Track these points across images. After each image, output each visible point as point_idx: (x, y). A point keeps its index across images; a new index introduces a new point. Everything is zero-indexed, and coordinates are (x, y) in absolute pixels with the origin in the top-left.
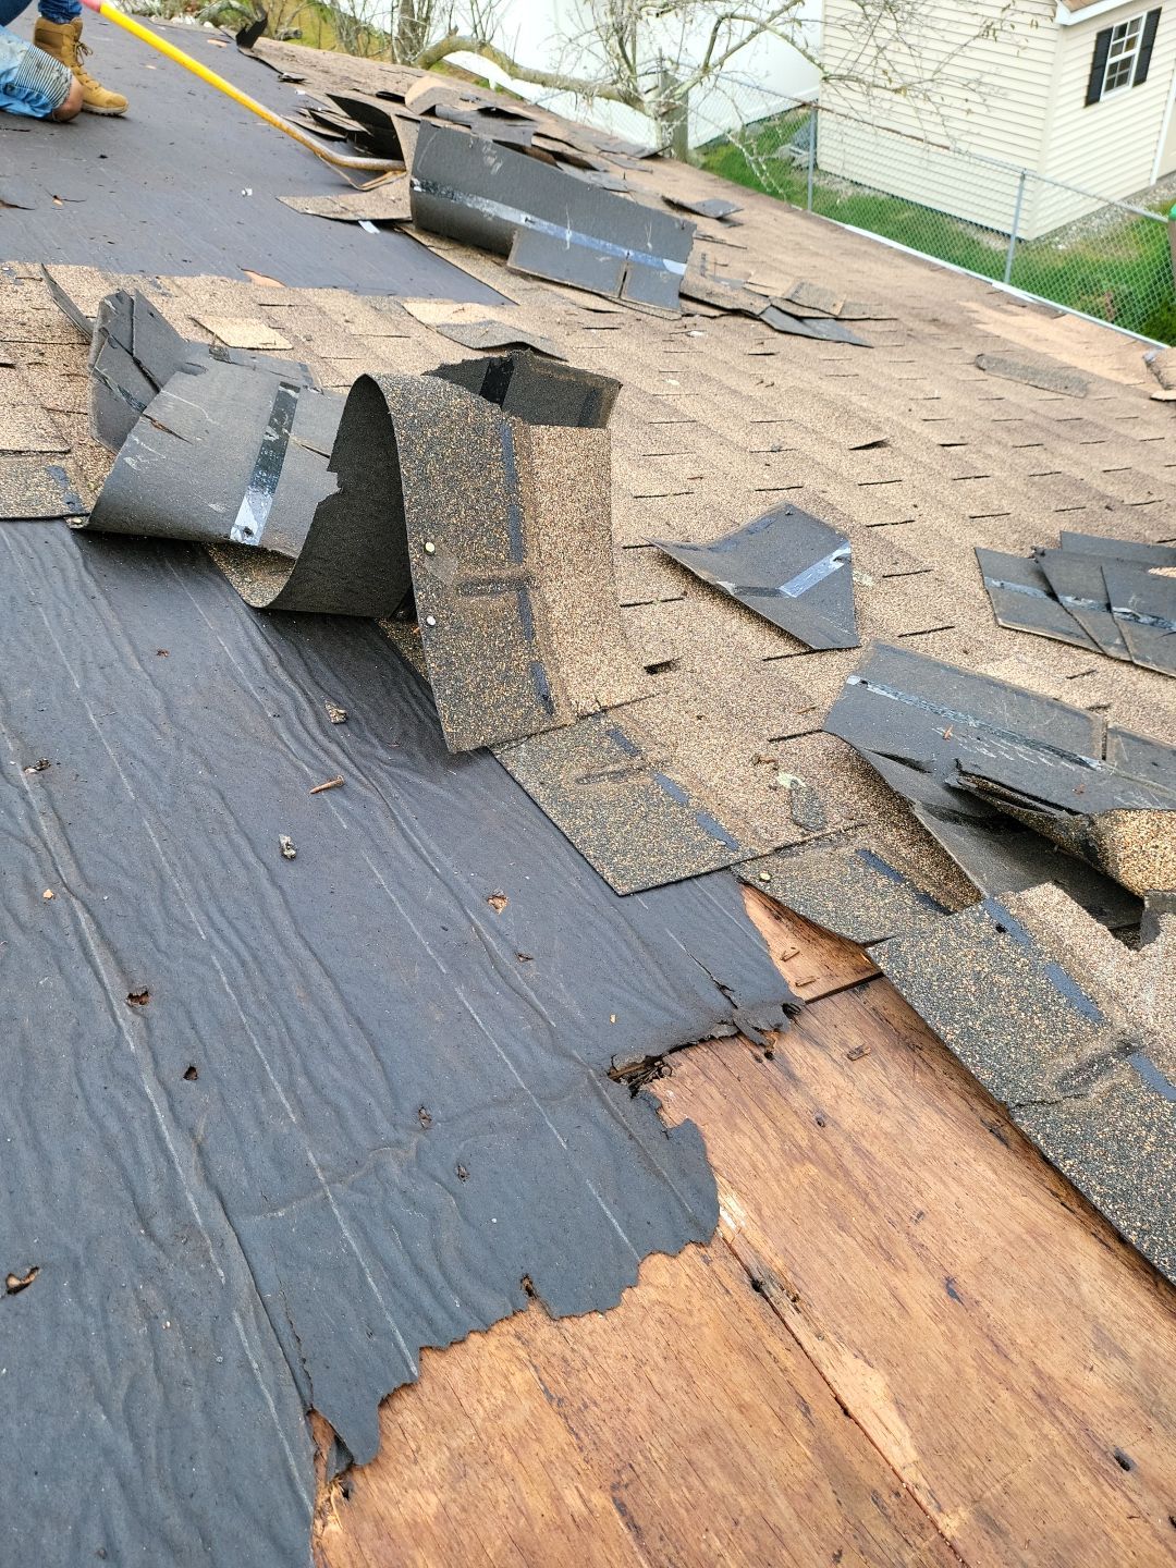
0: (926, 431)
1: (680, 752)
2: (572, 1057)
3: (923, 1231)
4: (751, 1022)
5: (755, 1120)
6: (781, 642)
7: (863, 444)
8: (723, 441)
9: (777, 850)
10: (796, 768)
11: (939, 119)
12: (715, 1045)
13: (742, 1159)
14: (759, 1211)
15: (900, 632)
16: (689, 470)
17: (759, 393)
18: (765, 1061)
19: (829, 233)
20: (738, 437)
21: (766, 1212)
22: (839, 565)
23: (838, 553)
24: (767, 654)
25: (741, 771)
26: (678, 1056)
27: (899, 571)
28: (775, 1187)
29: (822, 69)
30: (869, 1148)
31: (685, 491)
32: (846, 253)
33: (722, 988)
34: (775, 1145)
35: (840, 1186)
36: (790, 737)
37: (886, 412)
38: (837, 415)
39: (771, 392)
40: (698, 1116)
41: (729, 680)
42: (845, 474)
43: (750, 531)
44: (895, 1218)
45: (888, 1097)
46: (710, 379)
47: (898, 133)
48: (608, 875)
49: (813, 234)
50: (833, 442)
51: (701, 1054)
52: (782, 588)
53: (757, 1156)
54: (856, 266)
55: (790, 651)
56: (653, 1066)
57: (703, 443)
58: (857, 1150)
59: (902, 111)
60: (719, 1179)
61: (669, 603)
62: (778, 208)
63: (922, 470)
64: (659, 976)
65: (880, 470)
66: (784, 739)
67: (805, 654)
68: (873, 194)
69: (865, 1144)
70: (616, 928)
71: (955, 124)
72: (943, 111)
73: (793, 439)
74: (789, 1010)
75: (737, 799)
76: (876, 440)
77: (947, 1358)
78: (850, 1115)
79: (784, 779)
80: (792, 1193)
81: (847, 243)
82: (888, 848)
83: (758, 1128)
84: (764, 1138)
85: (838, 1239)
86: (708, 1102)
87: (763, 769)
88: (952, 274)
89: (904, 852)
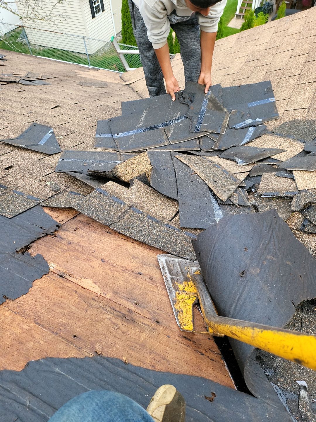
0: (69, 101)
1: (19, 185)
2: (6, 253)
3: (96, 254)
4: (50, 231)
5: (54, 248)
6: (41, 155)
7: (53, 107)
8: (14, 113)
9: (49, 198)
10: (51, 180)
11: (55, 26)
12: (42, 238)
13: (53, 256)
14: (59, 264)
15: (71, 146)
16: (6, 122)
17: (22, 100)
18: (55, 237)
19: (34, 59)
20: (19, 112)
21: (60, 263)
22: (51, 134)
23: (50, 132)
24: (38, 159)
25: (37, 184)
26: (33, 244)
27: (69, 134)
28: (62, 258)
29: (19, 16)
30: (82, 244)
31: (6, 127)
32: (40, 63)
33: (41, 228)
34: (60, 251)
35: (76, 253)
36: (48, 174)
37: (58, 99)
38: (44, 101)
39: (25, 99)
40: (40, 252)
41: (29, 167)
42: (50, 115)
43: (26, 132)
44: (89, 254)
45: (85, 234)
46: (7, 100)
47: (48, 31)
48: (6, 215)
49: (30, 60)
50: (45, 108)
51: (39, 241)
52: (39, 143)
53: (56, 255)
54: (43, 66)
55: (44, 156)
56: (27, 247)
57: (9, 115)
58: (79, 246)
59: (45, 25)
60: (48, 262)
61: (8, 154)
62: (18, 54)
63: (70, 110)
64: (25, 230)
65: (59, 112)
66: (47, 175)
67: (48, 156)
68: (48, 48)
69: (81, 244)
70: (11, 225)
71: (60, 26)
72: (56, 23)
73: (34, 109)
74: (59, 226)
75: (38, 190)
76: (56, 106)
77: (104, 272)
78: (76, 240)
79: (48, 183)
80: (65, 258)
81: (40, 61)
82: (76, 190)
83: (55, 250)
84: (57, 251)
85: (77, 262)
86: (42, 249)
87: (42, 183)
88: (69, 64)
89: (80, 189)
